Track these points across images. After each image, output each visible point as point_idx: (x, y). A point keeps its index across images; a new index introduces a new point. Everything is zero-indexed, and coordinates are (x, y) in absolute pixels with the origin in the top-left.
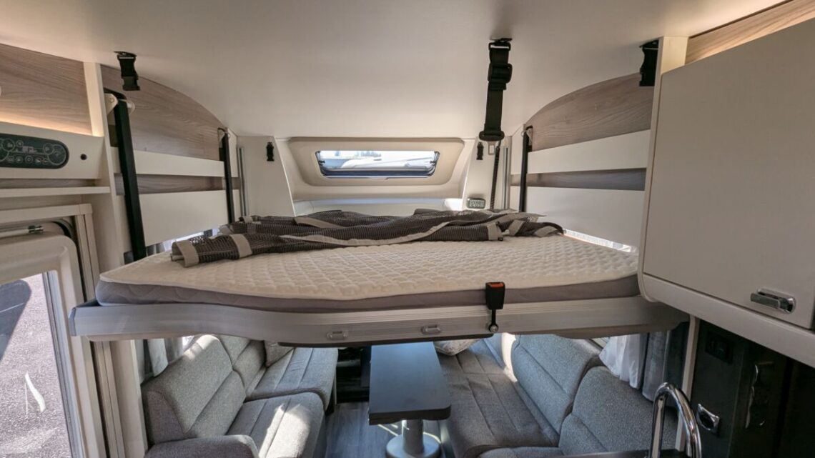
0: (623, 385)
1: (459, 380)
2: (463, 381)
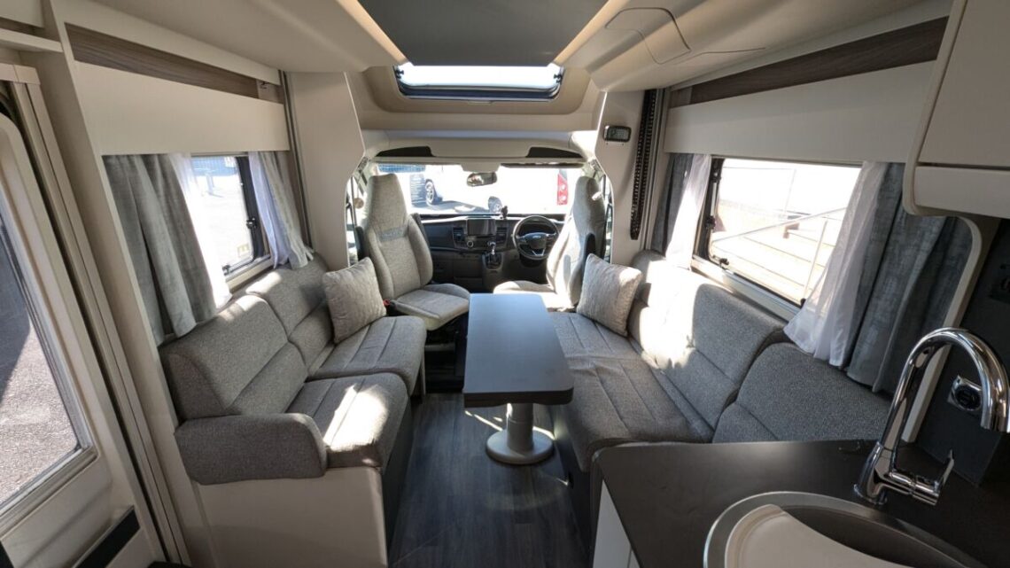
1: (583, 364)
2: (588, 366)
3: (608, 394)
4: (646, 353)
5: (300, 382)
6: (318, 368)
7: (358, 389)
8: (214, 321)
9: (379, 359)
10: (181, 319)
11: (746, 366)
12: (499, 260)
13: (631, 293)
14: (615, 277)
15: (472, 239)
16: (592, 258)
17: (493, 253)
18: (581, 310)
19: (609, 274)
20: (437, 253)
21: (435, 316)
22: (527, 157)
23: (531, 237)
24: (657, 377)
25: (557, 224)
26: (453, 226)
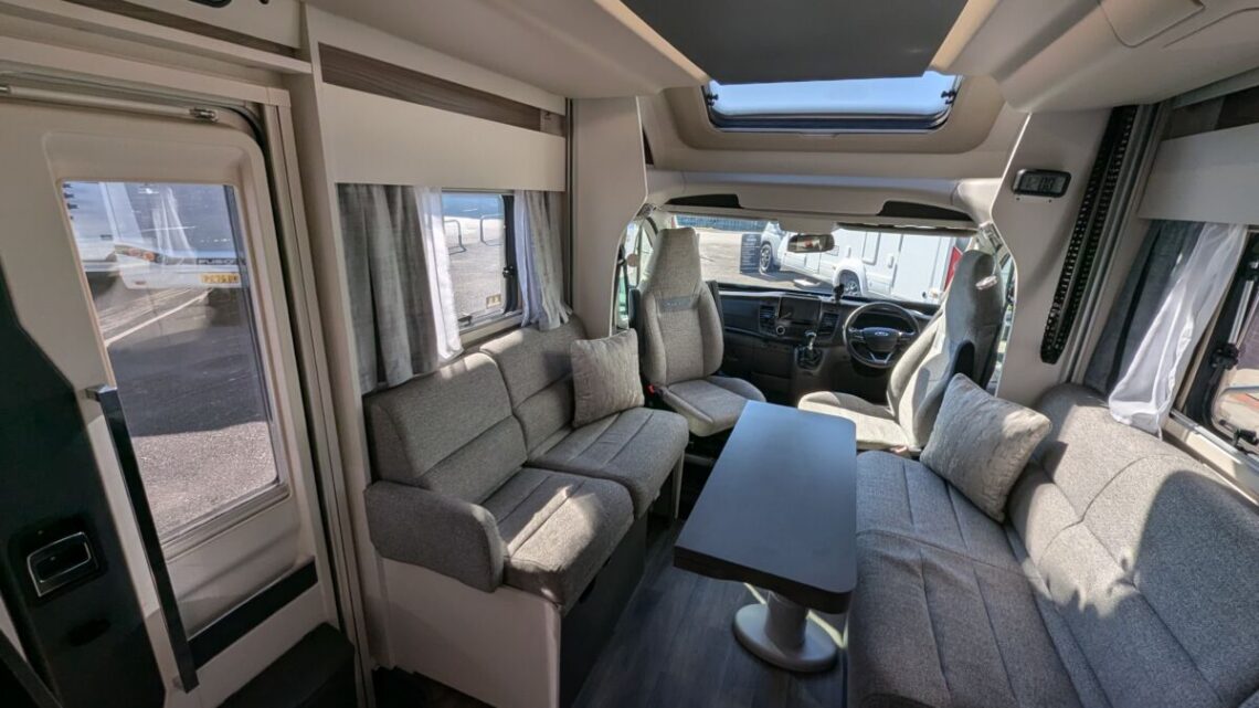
1: (902, 548)
2: (908, 555)
4: (1032, 563)
5: (516, 464)
6: (542, 453)
7: (571, 494)
8: (432, 375)
9: (611, 461)
10: (395, 368)
12: (817, 358)
13: (1023, 452)
14: (996, 420)
15: (784, 324)
16: (961, 381)
17: (811, 348)
18: (928, 458)
19: (986, 412)
20: (731, 335)
21: (710, 420)
22: (879, 215)
23: (869, 333)
24: (1045, 614)
25: (919, 319)
26: (761, 303)
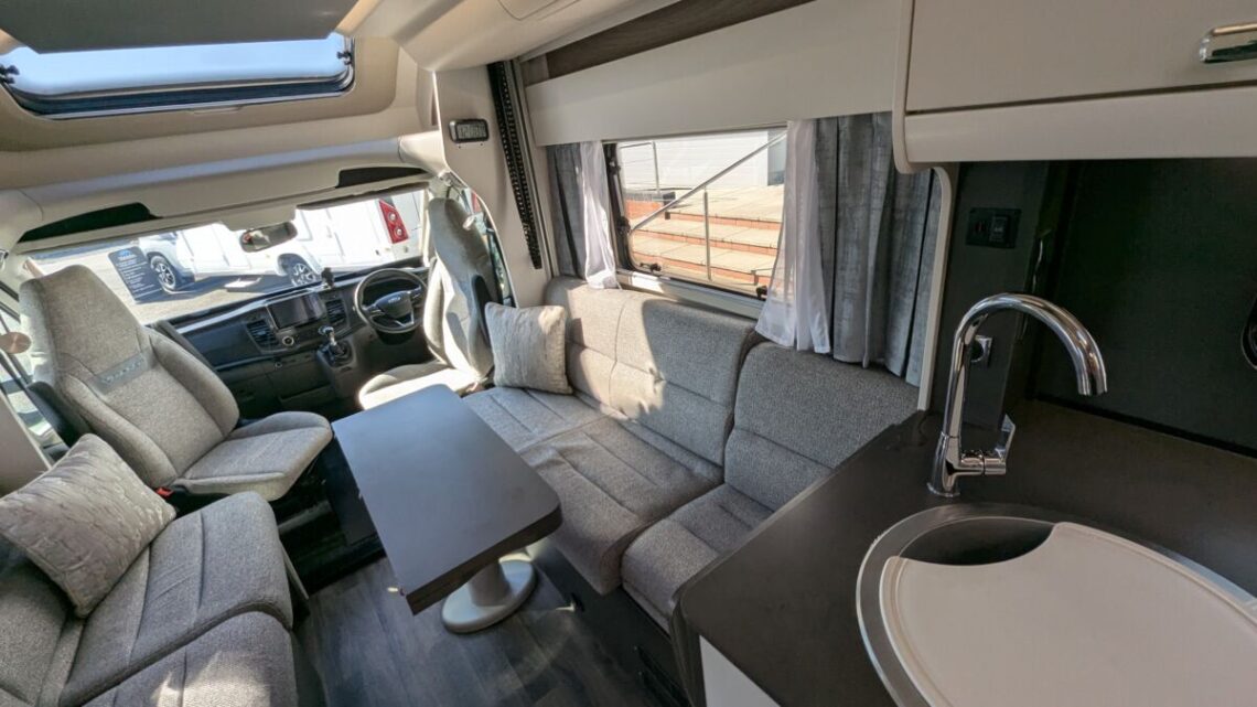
0: (805, 357)
1: (541, 453)
2: (549, 454)
3: (588, 479)
4: (606, 406)
6: (60, 687)
7: (183, 683)
9: (200, 603)
11: (732, 383)
12: (347, 350)
14: (533, 324)
15: (287, 333)
16: (491, 310)
17: (334, 342)
18: (502, 380)
19: (524, 322)
21: (278, 474)
22: (337, 187)
23: (385, 303)
24: (631, 429)
26: (244, 322)
